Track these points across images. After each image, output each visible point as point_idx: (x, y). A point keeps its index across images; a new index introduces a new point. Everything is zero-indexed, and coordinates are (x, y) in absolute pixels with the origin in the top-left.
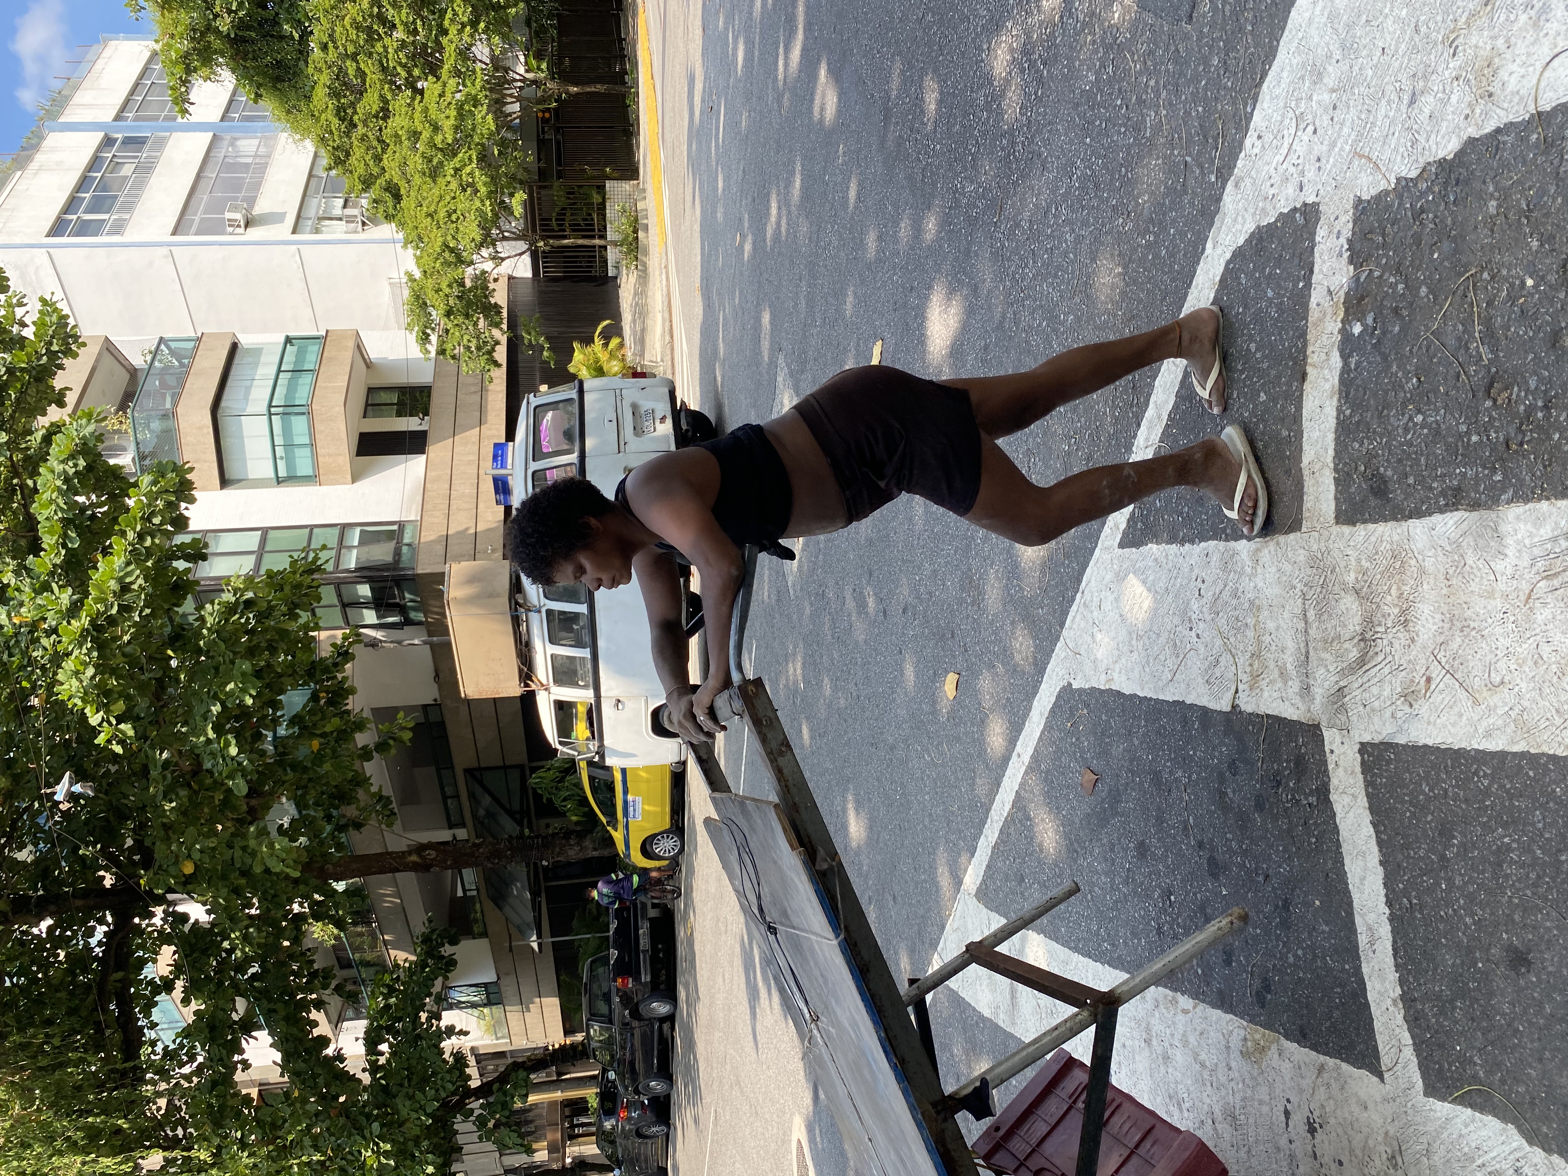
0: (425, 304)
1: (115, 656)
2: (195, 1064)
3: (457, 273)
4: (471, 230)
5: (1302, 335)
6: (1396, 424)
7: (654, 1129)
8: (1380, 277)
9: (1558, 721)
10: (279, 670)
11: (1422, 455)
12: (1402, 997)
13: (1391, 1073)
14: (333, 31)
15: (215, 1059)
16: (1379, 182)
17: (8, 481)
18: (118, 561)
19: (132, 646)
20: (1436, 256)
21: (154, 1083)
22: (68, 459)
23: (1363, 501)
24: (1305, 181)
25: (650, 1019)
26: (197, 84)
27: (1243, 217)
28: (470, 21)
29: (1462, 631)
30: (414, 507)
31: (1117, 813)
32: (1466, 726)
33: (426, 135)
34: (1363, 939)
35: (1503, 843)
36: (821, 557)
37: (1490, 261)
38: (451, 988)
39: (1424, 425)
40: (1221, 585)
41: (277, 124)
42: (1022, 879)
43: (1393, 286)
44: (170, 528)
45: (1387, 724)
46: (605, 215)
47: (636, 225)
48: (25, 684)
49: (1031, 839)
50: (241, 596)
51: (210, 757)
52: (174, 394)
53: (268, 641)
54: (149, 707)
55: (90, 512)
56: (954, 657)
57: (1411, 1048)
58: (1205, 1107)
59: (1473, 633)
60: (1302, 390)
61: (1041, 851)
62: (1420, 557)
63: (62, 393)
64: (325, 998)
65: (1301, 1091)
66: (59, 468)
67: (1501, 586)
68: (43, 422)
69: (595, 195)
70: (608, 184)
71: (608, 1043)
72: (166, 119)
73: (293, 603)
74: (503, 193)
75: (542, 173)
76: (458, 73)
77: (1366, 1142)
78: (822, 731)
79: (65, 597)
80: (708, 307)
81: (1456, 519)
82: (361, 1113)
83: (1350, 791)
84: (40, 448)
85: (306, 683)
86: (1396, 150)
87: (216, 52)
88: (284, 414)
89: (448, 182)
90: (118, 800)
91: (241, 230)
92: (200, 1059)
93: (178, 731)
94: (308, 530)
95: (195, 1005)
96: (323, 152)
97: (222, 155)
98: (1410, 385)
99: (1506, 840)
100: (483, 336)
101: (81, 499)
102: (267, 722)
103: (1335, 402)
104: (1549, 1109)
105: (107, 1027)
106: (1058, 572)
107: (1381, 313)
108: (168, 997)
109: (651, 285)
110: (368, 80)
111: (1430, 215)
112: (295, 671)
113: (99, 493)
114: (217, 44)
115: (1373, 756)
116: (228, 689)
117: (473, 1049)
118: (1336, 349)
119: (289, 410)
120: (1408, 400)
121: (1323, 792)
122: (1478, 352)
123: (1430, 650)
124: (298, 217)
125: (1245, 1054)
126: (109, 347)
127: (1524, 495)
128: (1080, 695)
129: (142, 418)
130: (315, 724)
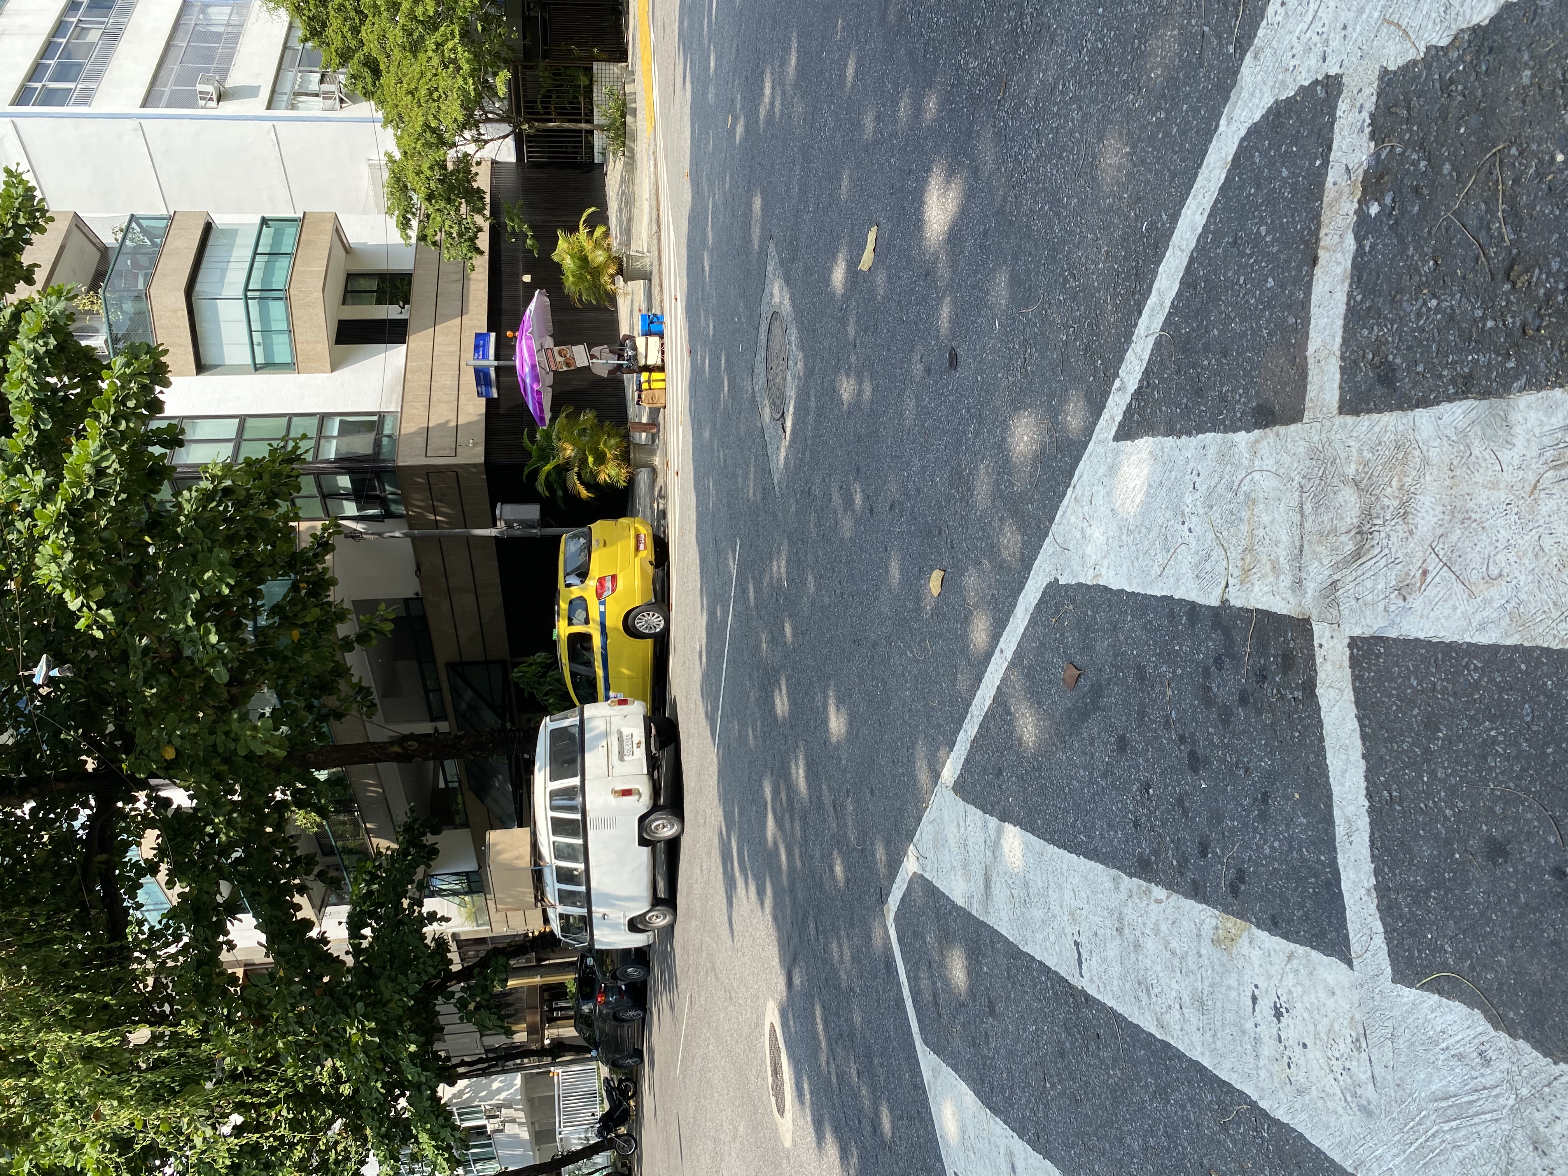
0: (406, 187)
1: (92, 540)
2: (181, 944)
3: (438, 155)
4: (453, 110)
5: (1316, 218)
6: (1408, 309)
7: (631, 1013)
8: (1403, 153)
9: (1555, 614)
10: (259, 560)
11: (1434, 341)
12: (1376, 887)
13: (1360, 960)
15: (201, 939)
16: (1407, 51)
18: (92, 445)
19: (108, 531)
20: (1462, 130)
21: (141, 962)
22: (38, 337)
23: (1369, 390)
24: (1329, 50)
27: (1261, 91)
29: (1463, 523)
30: (395, 397)
31: (1099, 708)
32: (1459, 619)
34: (1340, 831)
35: (1489, 736)
36: (808, 454)
37: (1519, 135)
38: (433, 876)
39: (1437, 310)
40: (1217, 479)
42: (1000, 772)
43: (1415, 163)
44: (144, 412)
45: (1379, 618)
46: (592, 99)
47: (624, 109)
49: (1010, 733)
50: (219, 483)
51: (190, 644)
52: (146, 274)
53: (247, 529)
54: (127, 594)
55: (62, 394)
56: (940, 554)
57: (1383, 936)
58: (1174, 993)
59: (1474, 525)
60: (1312, 275)
61: (1020, 744)
62: (1424, 448)
63: (31, 270)
64: (308, 883)
65: (1269, 977)
66: (29, 346)
67: (1507, 477)
68: (12, 299)
69: (582, 78)
70: (596, 66)
73: (272, 491)
74: (486, 73)
75: (528, 53)
77: (1332, 1026)
78: (804, 629)
79: (39, 479)
80: (697, 193)
81: (1464, 408)
82: (346, 993)
83: (1337, 685)
84: (9, 326)
85: (286, 574)
86: (1428, 15)
88: (261, 298)
89: (429, 58)
90: (98, 686)
91: (214, 104)
92: (186, 939)
93: (158, 618)
94: (286, 419)
95: (178, 889)
96: (298, 23)
97: (193, 22)
98: (1426, 268)
99: (1493, 733)
100: (465, 222)
101: (53, 380)
102: (247, 611)
103: (1346, 287)
104: (1517, 995)
105: (93, 907)
106: (1049, 467)
107: (1401, 192)
108: (153, 879)
109: (638, 172)
111: (1460, 87)
112: (275, 561)
113: (71, 375)
115: (1363, 650)
116: (205, 577)
117: (454, 935)
118: (1350, 231)
119: (266, 294)
120: (1423, 284)
121: (1310, 687)
122: (1500, 233)
123: (1428, 543)
124: (273, 91)
125: (1216, 942)
126: (78, 223)
127: (1536, 383)
128: (1066, 591)
129: (114, 299)
130: (295, 615)
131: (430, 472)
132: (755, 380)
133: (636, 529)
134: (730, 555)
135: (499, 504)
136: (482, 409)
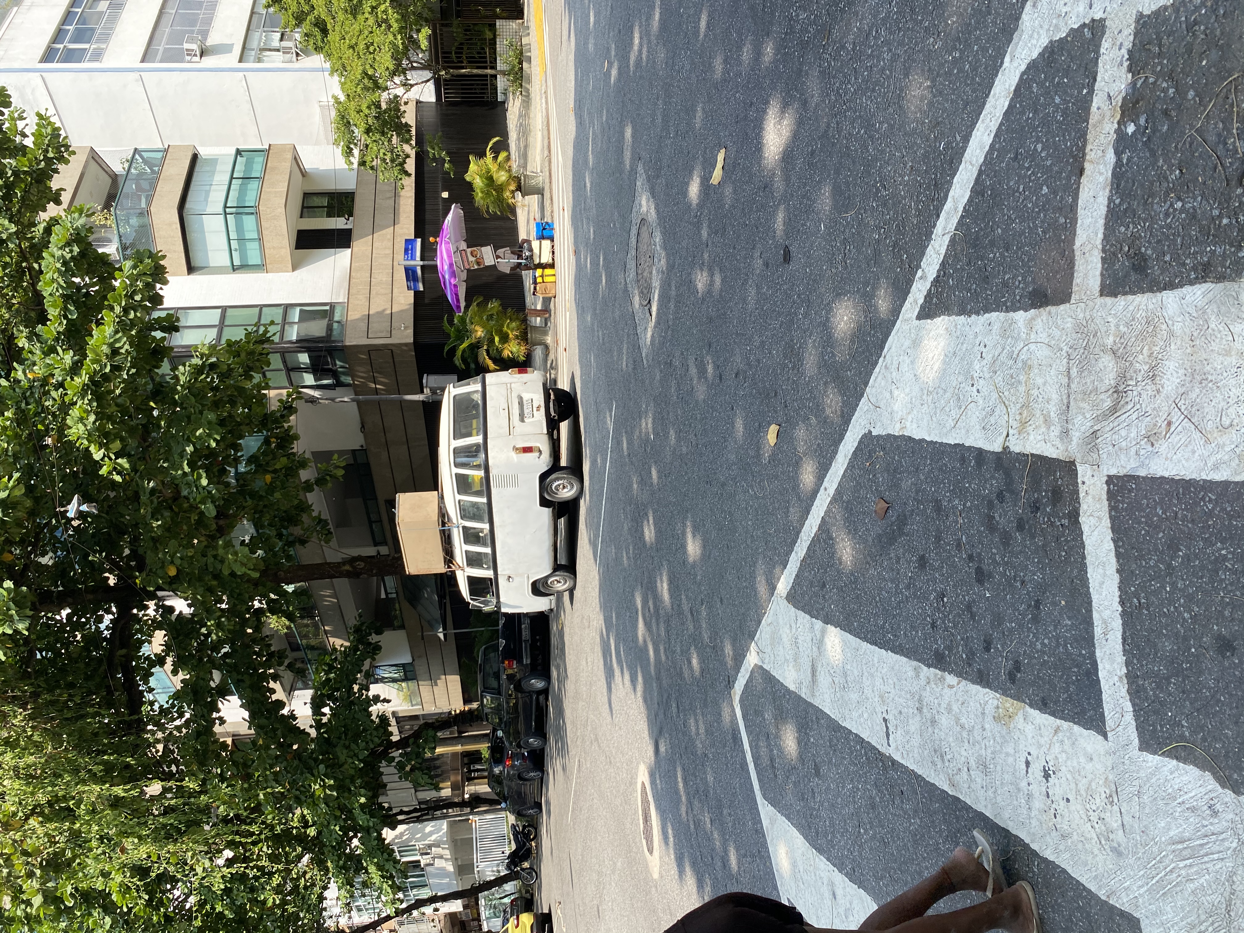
0: (349, 123)
1: (110, 405)
2: (183, 720)
3: (374, 97)
4: (386, 60)
5: (1083, 136)
6: (1158, 210)
7: (532, 774)
8: (1154, 83)
10: (239, 420)
11: (1179, 235)
12: (1127, 675)
13: (1113, 733)
15: (199, 716)
17: (19, 264)
18: (108, 330)
19: (122, 398)
20: (1204, 63)
21: (153, 732)
22: (65, 246)
23: (1126, 277)
25: (529, 692)
27: (1038, 33)
29: (1201, 383)
30: (342, 291)
31: (903, 533)
32: (1197, 461)
34: (1098, 631)
35: (1220, 554)
36: (670, 332)
38: (377, 667)
39: (1182, 211)
40: (999, 349)
42: (824, 585)
43: (1165, 90)
44: (148, 304)
45: (1131, 460)
46: (495, 49)
47: (521, 57)
48: (40, 427)
49: (832, 554)
50: (207, 360)
51: (186, 487)
52: (147, 196)
53: (229, 396)
54: (138, 447)
55: (84, 291)
56: (776, 412)
57: (1132, 714)
58: (963, 758)
59: (1210, 385)
60: (1079, 183)
61: (840, 563)
62: (1170, 323)
63: (58, 193)
64: (281, 673)
65: (1040, 746)
66: (58, 253)
67: (1237, 345)
68: (43, 217)
69: (487, 32)
70: (498, 23)
71: (497, 710)
73: (248, 366)
74: (411, 30)
75: (445, 13)
77: (1090, 785)
78: (667, 472)
79: (68, 358)
80: (580, 124)
81: (1203, 290)
82: (310, 757)
83: (1096, 514)
84: (43, 238)
85: (259, 431)
88: (237, 213)
89: (366, 19)
90: (116, 519)
91: (197, 59)
92: (187, 715)
93: (162, 466)
94: (258, 309)
95: (181, 676)
98: (1173, 177)
99: (1223, 552)
100: (396, 150)
101: (77, 280)
102: (230, 460)
103: (1107, 192)
104: (1240, 760)
105: (116, 690)
106: (865, 341)
107: (1153, 115)
108: (161, 669)
109: (532, 108)
111: (1202, 28)
112: (251, 421)
113: (91, 276)
115: (1118, 486)
116: (198, 434)
117: (394, 713)
118: (1111, 147)
119: (241, 210)
120: (1171, 189)
121: (1074, 516)
122: (1234, 146)
123: (1172, 399)
124: (244, 48)
125: (997, 718)
126: (94, 156)
128: (878, 441)
129: (123, 216)
130: (267, 463)
131: (371, 350)
132: (627, 274)
134: (608, 414)
135: (425, 375)
136: (411, 300)
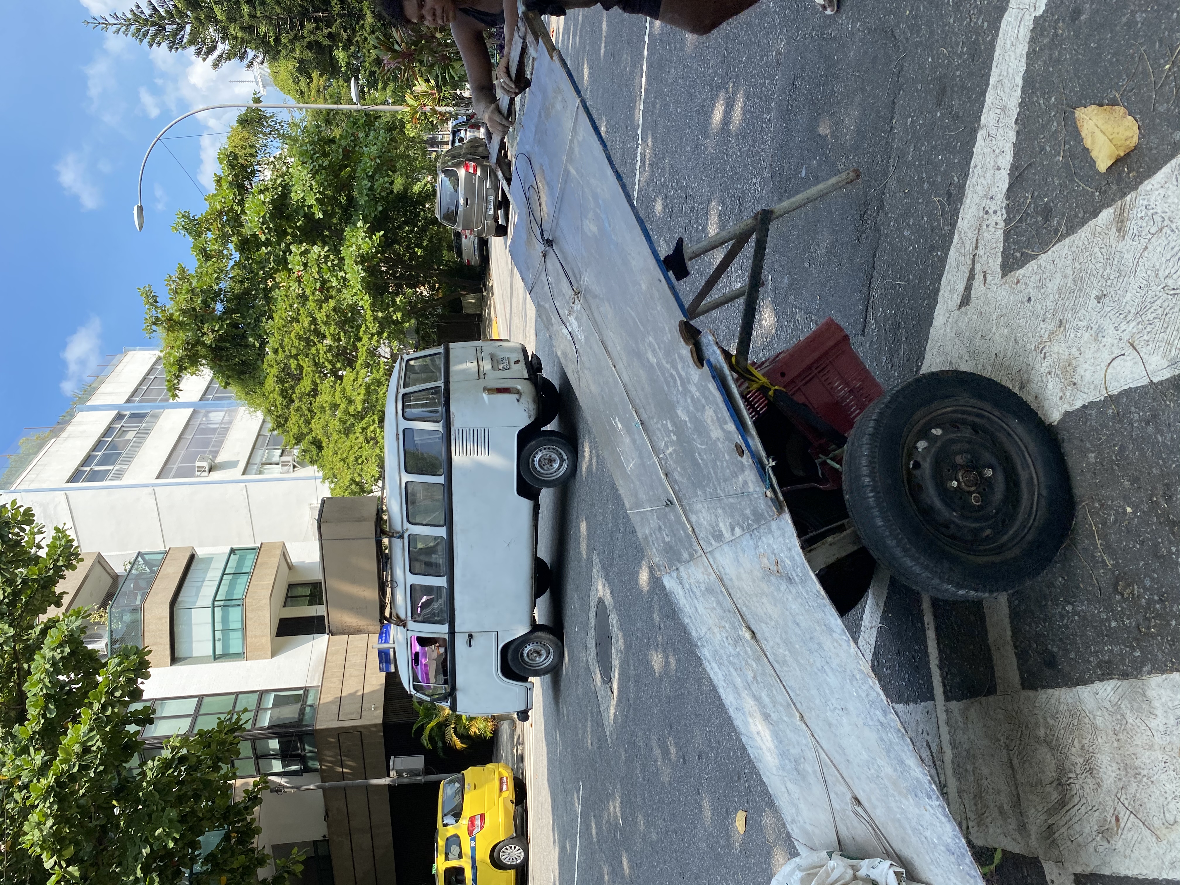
1: (70, 807)
6: (1053, 612)
10: (201, 815)
11: (1077, 635)
14: (283, 341)
17: (10, 665)
18: (83, 728)
19: (85, 798)
22: (57, 647)
23: (1040, 672)
26: (186, 377)
28: (377, 331)
29: (1135, 778)
30: (317, 674)
32: (1154, 859)
33: (343, 406)
36: (631, 711)
37: (1098, 495)
39: (1074, 613)
41: (238, 401)
44: (127, 699)
45: (1093, 858)
50: (177, 753)
52: (143, 593)
53: (194, 790)
54: (93, 850)
55: (68, 688)
56: (741, 796)
62: (1091, 717)
63: (61, 596)
66: (49, 654)
67: (1158, 740)
68: (43, 618)
72: (162, 400)
73: (217, 757)
76: (367, 365)
78: (638, 862)
79: (39, 758)
81: (1112, 686)
84: (38, 639)
85: (221, 825)
87: (201, 357)
88: (224, 606)
89: (357, 437)
91: (206, 474)
93: (114, 871)
94: (234, 696)
96: (269, 419)
97: (198, 423)
98: (1057, 583)
101: (61, 678)
102: (187, 860)
110: (304, 371)
112: (213, 815)
113: (77, 672)
114: (202, 351)
116: (156, 834)
119: (229, 603)
120: (1059, 594)
122: (1101, 559)
124: (248, 463)
126: (100, 560)
127: (1160, 668)
129: (117, 613)
130: (225, 861)
131: (340, 733)
132: (588, 652)
133: (500, 773)
134: (575, 795)
135: (392, 757)
136: (383, 680)
